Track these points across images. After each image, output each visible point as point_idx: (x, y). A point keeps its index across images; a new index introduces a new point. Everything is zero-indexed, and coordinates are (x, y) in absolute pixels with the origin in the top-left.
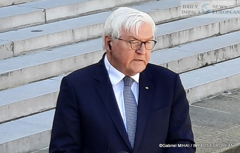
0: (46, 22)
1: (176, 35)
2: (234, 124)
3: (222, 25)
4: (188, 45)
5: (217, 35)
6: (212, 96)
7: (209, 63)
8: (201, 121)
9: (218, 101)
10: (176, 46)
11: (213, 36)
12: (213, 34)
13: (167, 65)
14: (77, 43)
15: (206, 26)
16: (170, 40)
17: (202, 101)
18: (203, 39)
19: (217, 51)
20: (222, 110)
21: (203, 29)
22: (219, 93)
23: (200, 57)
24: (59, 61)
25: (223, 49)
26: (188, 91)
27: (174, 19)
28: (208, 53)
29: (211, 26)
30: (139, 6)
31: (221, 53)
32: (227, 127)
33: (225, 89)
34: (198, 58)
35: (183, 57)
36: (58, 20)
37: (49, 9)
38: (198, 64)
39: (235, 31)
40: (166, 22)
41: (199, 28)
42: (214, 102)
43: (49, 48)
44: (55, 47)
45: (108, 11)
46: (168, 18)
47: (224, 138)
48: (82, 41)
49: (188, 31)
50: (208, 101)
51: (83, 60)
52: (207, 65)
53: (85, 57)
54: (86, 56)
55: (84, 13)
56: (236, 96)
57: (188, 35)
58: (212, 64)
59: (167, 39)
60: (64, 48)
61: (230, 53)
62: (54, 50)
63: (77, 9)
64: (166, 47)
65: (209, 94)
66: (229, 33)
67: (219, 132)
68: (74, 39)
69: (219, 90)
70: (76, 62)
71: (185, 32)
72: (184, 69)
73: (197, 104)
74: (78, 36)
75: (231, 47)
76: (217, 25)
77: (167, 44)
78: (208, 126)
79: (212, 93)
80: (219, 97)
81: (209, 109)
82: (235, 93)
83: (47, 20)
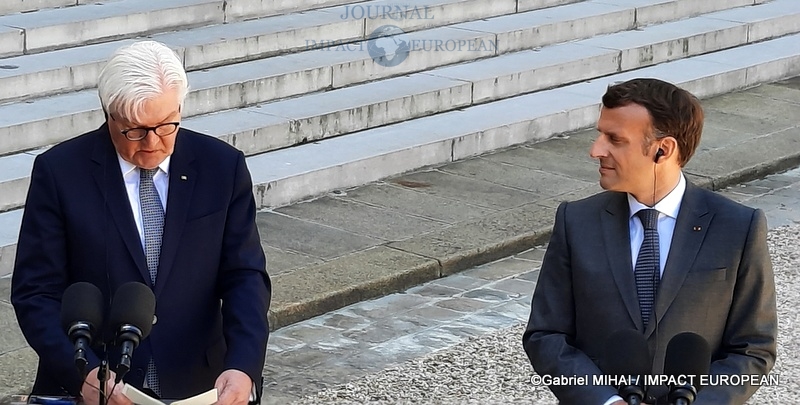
0: (25, 53)
1: (253, 85)
2: (349, 249)
3: (337, 70)
4: (274, 104)
5: (327, 89)
6: (311, 197)
7: (310, 138)
8: (290, 241)
9: (323, 208)
10: (252, 105)
11: (319, 91)
12: (320, 88)
13: (234, 138)
14: (77, 91)
15: (309, 73)
16: (243, 94)
17: (293, 206)
18: (302, 95)
19: (324, 118)
20: (328, 224)
21: (302, 76)
22: (324, 193)
23: (293, 127)
24: (45, 120)
25: (336, 115)
26: (269, 186)
27: (251, 58)
28: (308, 120)
29: (316, 72)
30: (190, 32)
31: (331, 122)
32: (335, 254)
33: (336, 186)
34: (291, 129)
35: (264, 125)
36: (47, 50)
37: (32, 29)
38: (289, 139)
39: (360, 83)
40: (237, 61)
41: (295, 76)
42: (315, 207)
43: (29, 99)
44: (38, 97)
45: (135, 38)
46: (241, 54)
47: (328, 274)
48: (86, 89)
49: (275, 79)
50: (303, 206)
51: (86, 122)
52: (305, 141)
53: (90, 118)
54: (91, 115)
55: (93, 40)
56: (355, 201)
57: (274, 86)
58: (315, 141)
59: (237, 92)
60: (54, 99)
61: (347, 123)
62: (37, 103)
63: (82, 32)
64: (235, 105)
65: (306, 194)
66: (348, 86)
67: (320, 262)
68: (72, 84)
69: (326, 186)
70: (72, 125)
71: (269, 81)
72: (264, 146)
73: (283, 210)
74: (80, 79)
75: (351, 111)
76: (327, 71)
77: (237, 101)
78: (302, 250)
79: (312, 191)
80: (323, 200)
81: (306, 220)
82: (352, 193)
83: (27, 48)
